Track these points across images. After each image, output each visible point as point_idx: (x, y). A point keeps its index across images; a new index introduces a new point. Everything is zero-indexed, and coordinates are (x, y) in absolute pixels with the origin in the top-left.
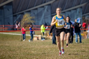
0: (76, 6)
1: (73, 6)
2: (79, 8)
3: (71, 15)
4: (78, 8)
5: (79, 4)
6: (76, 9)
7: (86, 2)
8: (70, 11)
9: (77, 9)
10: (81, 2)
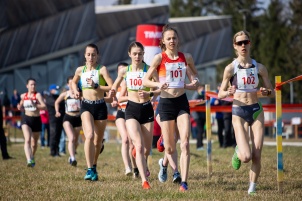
0: (60, 48)
1: (54, 51)
2: (70, 56)
3: (47, 75)
4: (66, 55)
5: (71, 45)
6: (60, 58)
7: (90, 39)
8: (44, 63)
9: (65, 59)
10: (76, 40)
